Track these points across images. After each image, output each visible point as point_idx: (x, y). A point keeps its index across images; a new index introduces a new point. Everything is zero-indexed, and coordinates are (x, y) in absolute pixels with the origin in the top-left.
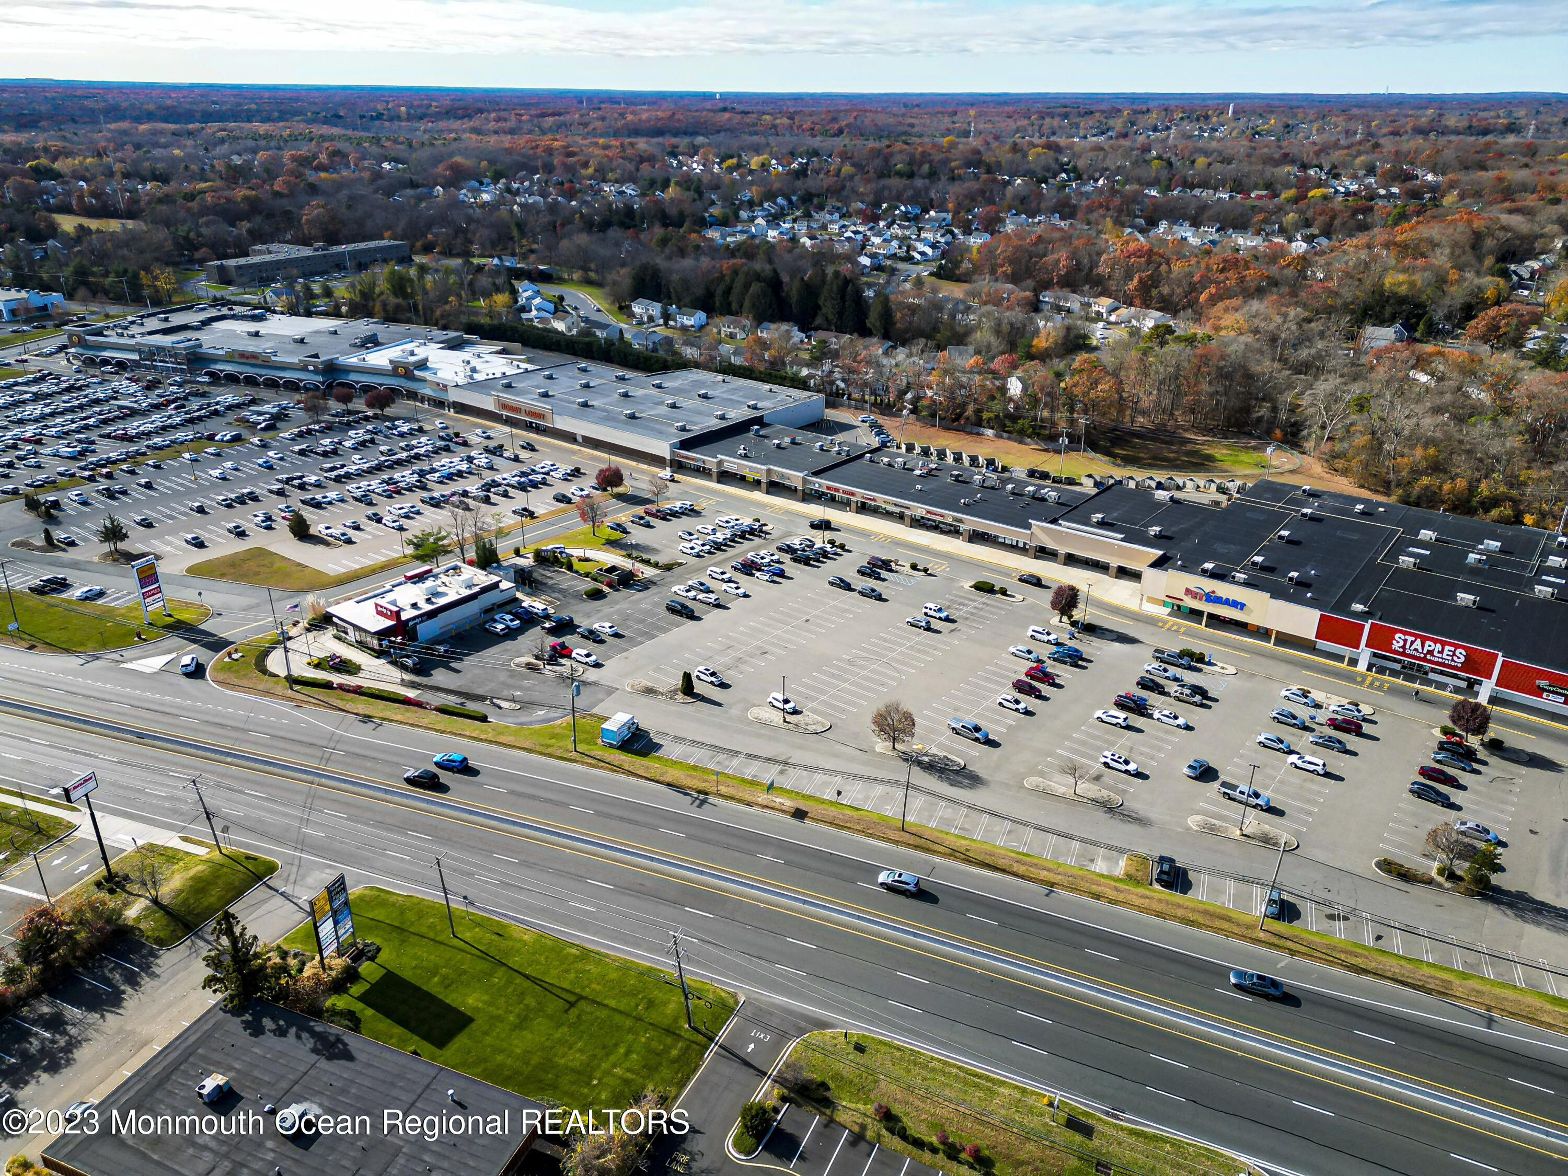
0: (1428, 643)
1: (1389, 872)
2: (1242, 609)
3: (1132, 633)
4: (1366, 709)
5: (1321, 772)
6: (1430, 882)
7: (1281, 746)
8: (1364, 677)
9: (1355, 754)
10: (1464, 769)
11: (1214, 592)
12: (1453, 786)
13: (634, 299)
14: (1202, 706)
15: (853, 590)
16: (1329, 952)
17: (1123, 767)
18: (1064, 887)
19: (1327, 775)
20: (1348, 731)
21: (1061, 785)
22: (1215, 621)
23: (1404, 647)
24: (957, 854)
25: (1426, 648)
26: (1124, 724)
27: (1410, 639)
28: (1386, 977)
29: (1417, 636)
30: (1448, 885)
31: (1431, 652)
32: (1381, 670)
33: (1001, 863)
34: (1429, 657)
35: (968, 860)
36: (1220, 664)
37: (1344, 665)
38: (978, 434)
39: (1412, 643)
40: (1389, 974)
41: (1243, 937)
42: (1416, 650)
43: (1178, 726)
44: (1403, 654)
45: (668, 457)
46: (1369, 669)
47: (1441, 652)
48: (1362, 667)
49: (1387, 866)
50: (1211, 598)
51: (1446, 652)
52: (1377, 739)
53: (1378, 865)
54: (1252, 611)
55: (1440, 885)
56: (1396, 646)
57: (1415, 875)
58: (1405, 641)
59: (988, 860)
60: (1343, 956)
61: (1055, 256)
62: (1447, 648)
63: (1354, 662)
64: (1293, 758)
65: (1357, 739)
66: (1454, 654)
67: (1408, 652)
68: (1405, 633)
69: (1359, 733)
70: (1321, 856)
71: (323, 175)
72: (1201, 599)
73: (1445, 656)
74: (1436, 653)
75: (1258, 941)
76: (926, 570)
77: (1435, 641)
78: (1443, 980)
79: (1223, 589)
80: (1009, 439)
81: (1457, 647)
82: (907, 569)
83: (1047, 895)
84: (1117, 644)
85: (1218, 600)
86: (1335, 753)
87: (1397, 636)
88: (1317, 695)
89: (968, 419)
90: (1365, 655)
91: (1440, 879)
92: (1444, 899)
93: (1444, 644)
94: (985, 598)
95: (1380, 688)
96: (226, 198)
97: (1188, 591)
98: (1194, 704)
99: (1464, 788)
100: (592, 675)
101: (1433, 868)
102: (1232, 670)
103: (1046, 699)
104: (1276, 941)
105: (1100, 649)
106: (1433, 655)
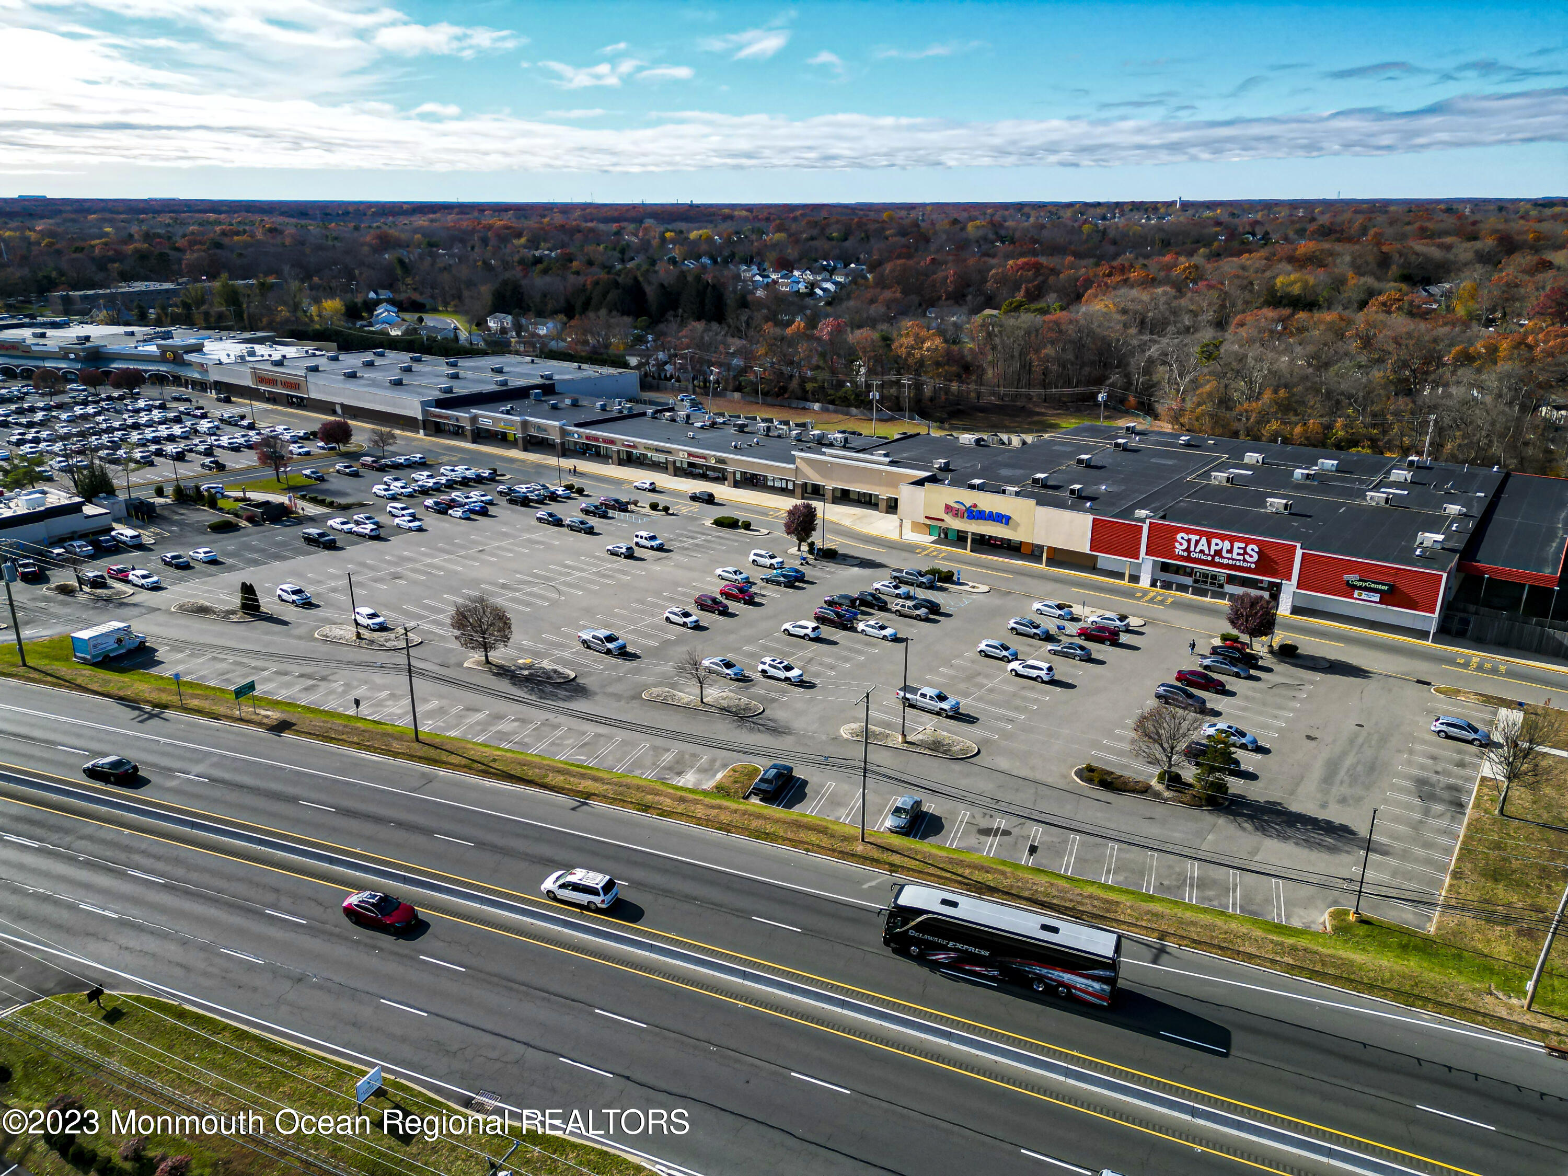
0: (1214, 541)
1: (1090, 781)
2: (1007, 523)
3: (878, 559)
4: (1134, 621)
5: (1046, 679)
6: (1144, 790)
7: (1005, 653)
8: (1145, 593)
9: (1102, 663)
10: (1237, 675)
11: (975, 506)
12: (1217, 692)
13: (491, 313)
14: (927, 620)
15: (563, 526)
16: (949, 867)
17: (782, 674)
18: (604, 798)
19: (1053, 682)
20: (1101, 640)
21: (688, 694)
22: (984, 544)
23: (1187, 549)
24: (475, 765)
25: (1213, 548)
26: (812, 635)
27: (1194, 538)
28: (1020, 897)
29: (1201, 534)
30: (1167, 794)
31: (1218, 553)
32: (1167, 586)
33: (531, 774)
34: (1217, 559)
35: (487, 771)
36: (971, 584)
37: (1125, 583)
38: (804, 408)
39: (1197, 542)
40: (1026, 894)
41: (832, 851)
42: (1202, 551)
43: (885, 638)
44: (1188, 559)
45: (420, 418)
46: (1153, 584)
47: (1230, 551)
48: (1145, 581)
49: (1091, 774)
50: (975, 514)
51: (1236, 550)
52: (1138, 649)
53: (1079, 773)
54: (1018, 525)
55: (1157, 795)
56: (1179, 549)
57: (1125, 783)
58: (1189, 541)
59: (517, 771)
60: (967, 872)
61: (944, 274)
62: (1237, 545)
63: (1135, 579)
64: (1015, 665)
65: (1111, 649)
66: (1245, 553)
67: (1193, 555)
68: (1188, 531)
69: (1115, 643)
70: (1003, 763)
71: (236, 238)
72: (962, 517)
73: (1235, 556)
74: (1224, 554)
75: (852, 856)
76: (666, 509)
77: (1223, 538)
78: (1107, 901)
79: (987, 502)
80: (836, 412)
81: (1248, 542)
82: (648, 510)
83: (574, 809)
84: (856, 569)
85: (981, 516)
86: (1076, 662)
87: (1179, 537)
88: (1077, 610)
89: (793, 392)
90: (1147, 566)
91: (1159, 787)
92: (1159, 810)
93: (1232, 540)
94: (725, 533)
95: (1162, 602)
96: (115, 250)
97: (948, 509)
98: (918, 618)
99: (1232, 694)
100: (144, 597)
101: (1151, 775)
102: (986, 589)
103: (733, 615)
104: (876, 854)
105: (832, 573)
106: (1222, 557)
